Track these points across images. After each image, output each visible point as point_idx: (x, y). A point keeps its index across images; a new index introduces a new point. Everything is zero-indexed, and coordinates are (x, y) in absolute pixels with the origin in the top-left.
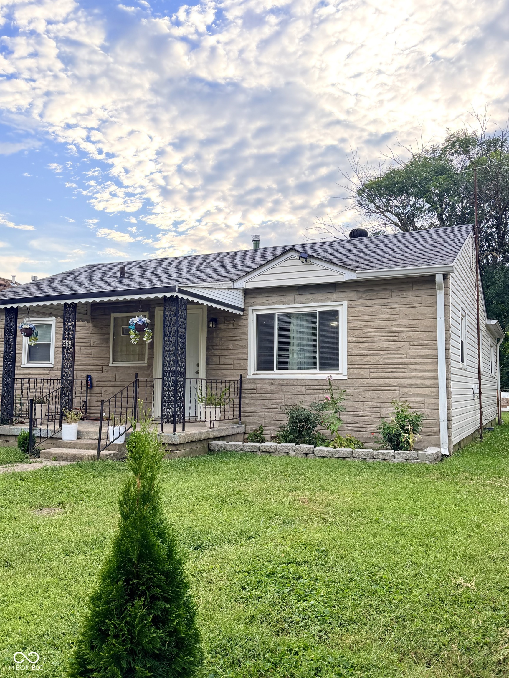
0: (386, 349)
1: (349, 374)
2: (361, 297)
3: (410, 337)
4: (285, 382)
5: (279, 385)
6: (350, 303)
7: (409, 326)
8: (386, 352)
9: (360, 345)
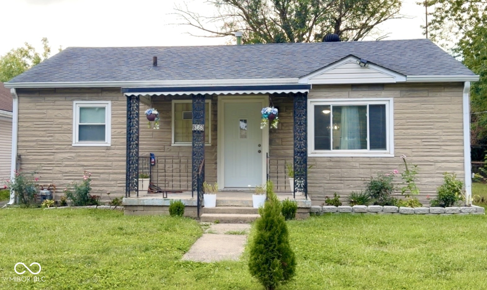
0: (425, 135)
1: (395, 153)
2: (405, 95)
3: (443, 126)
4: (342, 159)
5: (336, 161)
6: (396, 99)
7: (441, 118)
8: (425, 137)
9: (404, 131)
